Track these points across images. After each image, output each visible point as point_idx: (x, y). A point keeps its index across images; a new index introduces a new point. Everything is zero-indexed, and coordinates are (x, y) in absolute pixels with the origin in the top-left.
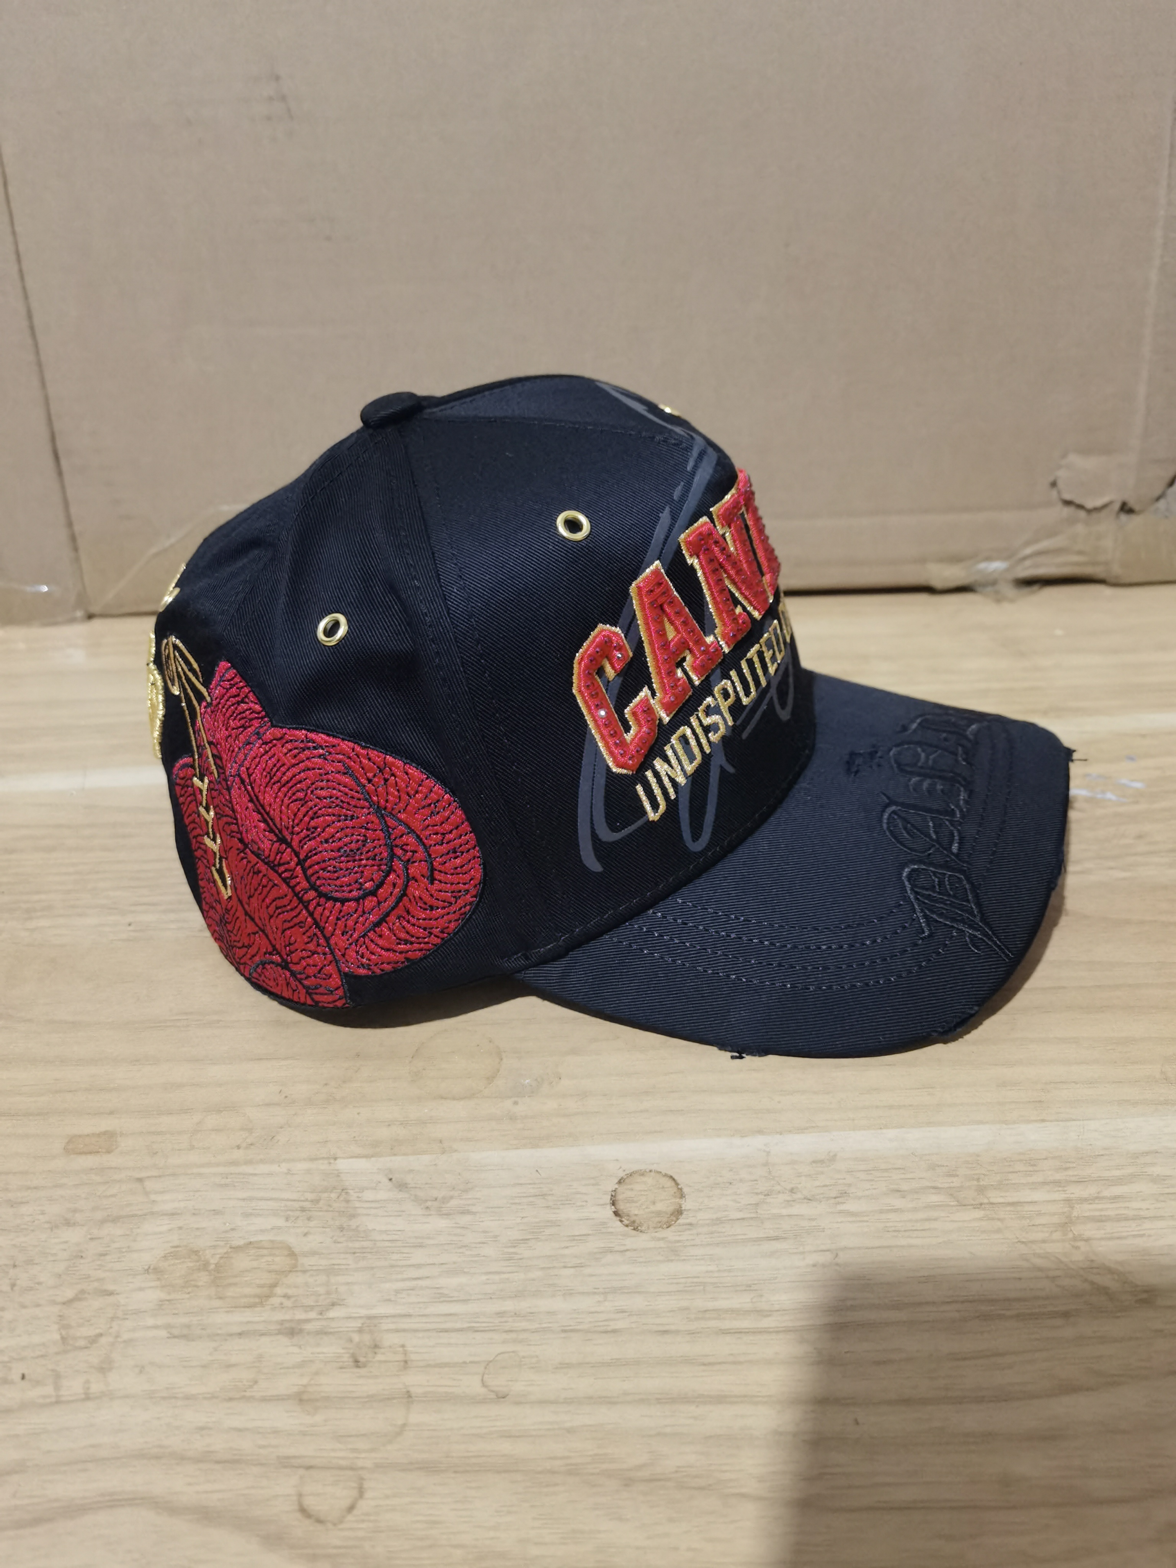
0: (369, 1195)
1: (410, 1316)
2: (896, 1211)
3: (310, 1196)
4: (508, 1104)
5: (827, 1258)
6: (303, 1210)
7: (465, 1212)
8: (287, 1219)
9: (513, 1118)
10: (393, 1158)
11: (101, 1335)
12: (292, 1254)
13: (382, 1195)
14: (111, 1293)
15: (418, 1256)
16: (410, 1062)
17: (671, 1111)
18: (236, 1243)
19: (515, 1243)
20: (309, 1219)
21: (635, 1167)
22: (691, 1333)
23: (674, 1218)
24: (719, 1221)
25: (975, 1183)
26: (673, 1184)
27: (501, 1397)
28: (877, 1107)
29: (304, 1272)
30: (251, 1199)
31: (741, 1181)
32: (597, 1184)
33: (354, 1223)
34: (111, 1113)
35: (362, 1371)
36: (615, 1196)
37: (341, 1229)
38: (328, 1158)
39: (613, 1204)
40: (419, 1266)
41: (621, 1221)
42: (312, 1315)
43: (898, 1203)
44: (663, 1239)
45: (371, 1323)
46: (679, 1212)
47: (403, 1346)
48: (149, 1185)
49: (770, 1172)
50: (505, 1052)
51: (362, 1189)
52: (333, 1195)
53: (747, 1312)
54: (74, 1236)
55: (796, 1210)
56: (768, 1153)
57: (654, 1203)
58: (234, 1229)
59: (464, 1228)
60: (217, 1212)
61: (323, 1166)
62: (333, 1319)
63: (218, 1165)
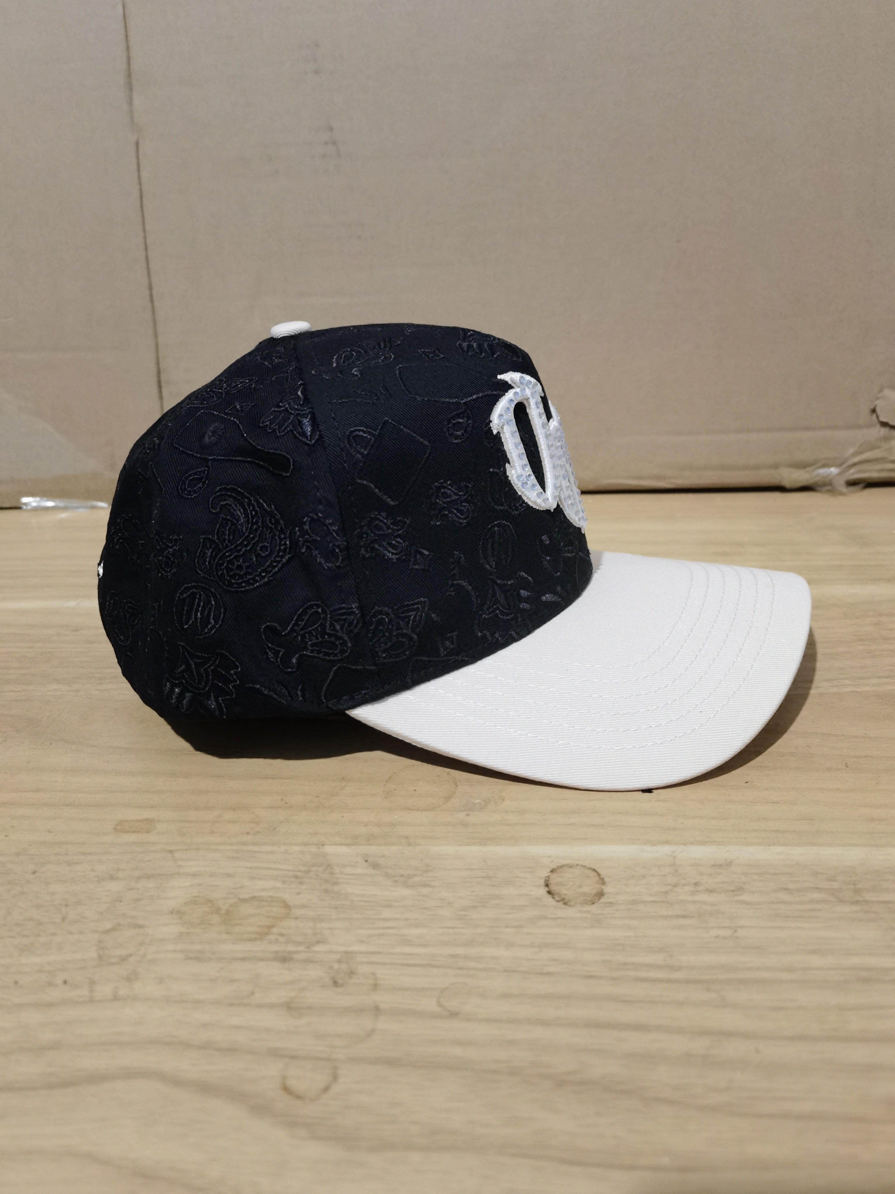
0: (348, 870)
1: (380, 953)
2: (785, 903)
3: (303, 868)
4: (461, 816)
5: (728, 933)
6: (296, 877)
7: (426, 886)
8: (284, 882)
9: (464, 824)
10: (370, 847)
11: (130, 955)
12: (287, 906)
13: (359, 871)
14: (141, 927)
15: (387, 913)
16: (384, 785)
17: (594, 825)
18: (242, 896)
19: (466, 909)
20: (301, 883)
21: (564, 862)
22: (613, 979)
23: (597, 898)
24: (634, 902)
25: (852, 886)
26: (596, 874)
27: (453, 1015)
28: (766, 831)
29: (296, 918)
30: (256, 868)
31: (653, 875)
32: (533, 872)
33: (336, 888)
34: (152, 807)
35: (340, 990)
36: (548, 881)
37: (326, 891)
38: (317, 844)
39: (547, 885)
40: (387, 920)
41: (553, 898)
42: (301, 948)
43: (786, 897)
44: (588, 912)
45: (348, 956)
46: (601, 894)
47: (373, 974)
48: (177, 855)
49: (676, 871)
50: (459, 781)
51: (345, 866)
52: (321, 869)
53: (659, 967)
54: (115, 886)
55: (699, 897)
56: (675, 858)
57: (580, 887)
58: (242, 887)
59: (425, 896)
60: (229, 875)
61: (313, 849)
62: (317, 952)
63: (232, 844)
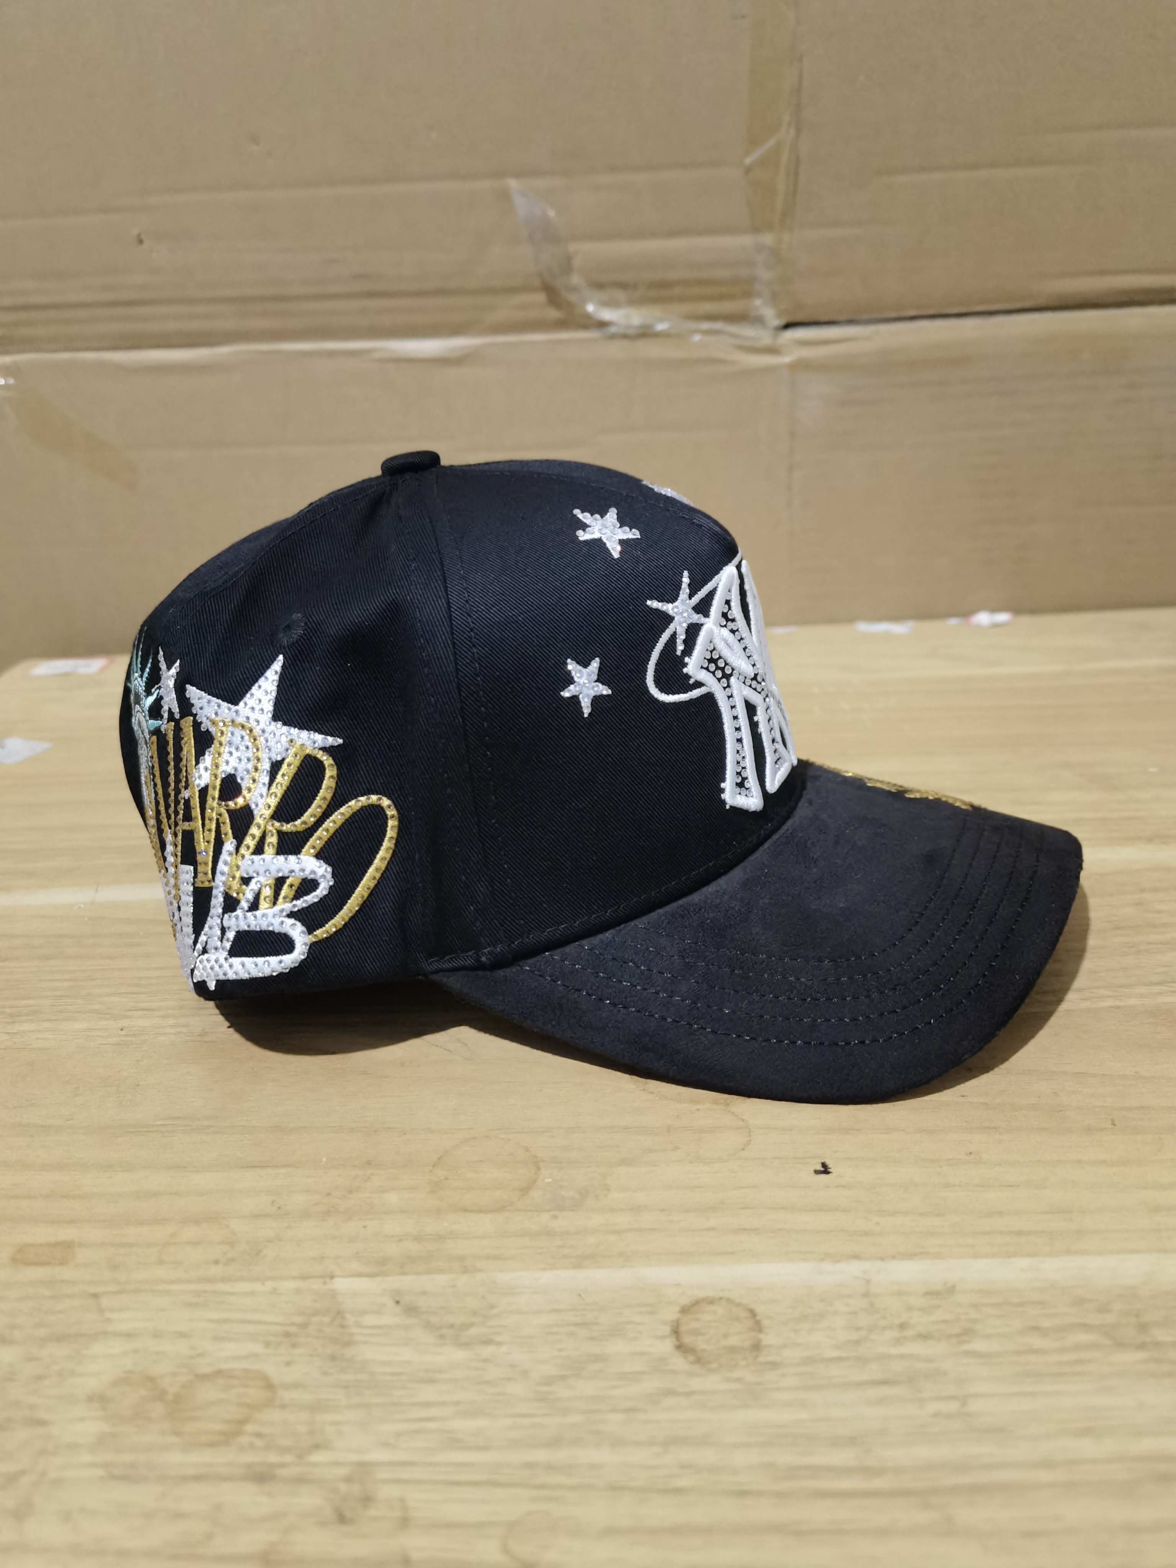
0: (369, 1320)
1: (411, 1463)
2: (1036, 1352)
3: (298, 1319)
4: (545, 1218)
5: (953, 1407)
6: (287, 1335)
7: (488, 1342)
8: (267, 1344)
9: (550, 1234)
10: (403, 1278)
12: (269, 1386)
13: (386, 1320)
15: (427, 1393)
16: (431, 1171)
17: (744, 1230)
18: (201, 1371)
19: (549, 1381)
20: (294, 1345)
21: (702, 1294)
22: (779, 1495)
23: (752, 1355)
24: (809, 1361)
25: (1134, 1319)
26: (748, 1314)
28: (1002, 1233)
29: (283, 1407)
30: (226, 1321)
31: (836, 1313)
32: (653, 1313)
33: (348, 1352)
34: (72, 1222)
35: (348, 1529)
36: (677, 1327)
37: (333, 1358)
38: (323, 1277)
39: (676, 1335)
40: (427, 1405)
41: (685, 1356)
42: (289, 1458)
44: (739, 1380)
45: (363, 1470)
46: (757, 1348)
47: (402, 1500)
48: (105, 1301)
49: (872, 1304)
50: (543, 1161)
51: (364, 1313)
52: (326, 1319)
53: (849, 1471)
54: (7, 1355)
55: (908, 1349)
56: (868, 1282)
57: (726, 1336)
58: (201, 1355)
59: (486, 1360)
60: (182, 1335)
61: (316, 1285)
62: (315, 1465)
63: (190, 1281)
